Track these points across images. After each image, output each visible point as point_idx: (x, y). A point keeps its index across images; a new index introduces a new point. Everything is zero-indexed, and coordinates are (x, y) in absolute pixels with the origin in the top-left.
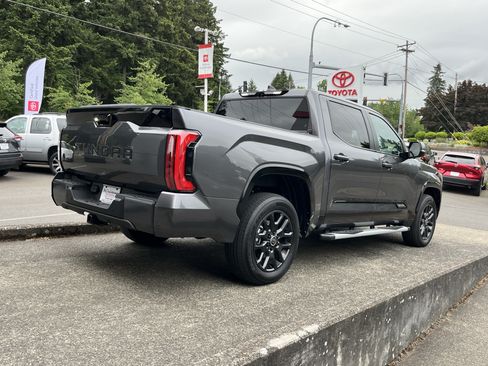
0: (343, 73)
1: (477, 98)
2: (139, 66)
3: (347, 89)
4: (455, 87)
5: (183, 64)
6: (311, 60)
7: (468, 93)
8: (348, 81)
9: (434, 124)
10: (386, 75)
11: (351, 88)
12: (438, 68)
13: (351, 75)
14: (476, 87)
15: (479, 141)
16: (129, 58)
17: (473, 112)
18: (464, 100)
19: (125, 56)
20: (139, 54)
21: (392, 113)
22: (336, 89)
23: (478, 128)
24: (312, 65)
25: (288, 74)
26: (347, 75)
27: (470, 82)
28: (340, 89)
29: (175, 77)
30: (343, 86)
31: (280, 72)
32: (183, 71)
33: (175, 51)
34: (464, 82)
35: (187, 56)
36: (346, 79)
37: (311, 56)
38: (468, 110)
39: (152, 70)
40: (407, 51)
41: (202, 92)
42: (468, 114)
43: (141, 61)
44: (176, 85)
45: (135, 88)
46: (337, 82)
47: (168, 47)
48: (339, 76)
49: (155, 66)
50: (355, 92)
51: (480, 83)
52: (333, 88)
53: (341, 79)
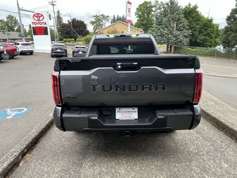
0: (38, 14)
1: (79, 25)
3: (41, 22)
4: (70, 21)
6: (18, 6)
7: (75, 23)
8: (41, 18)
9: (65, 35)
10: (50, 15)
11: (43, 21)
12: (59, 12)
13: (42, 15)
14: (78, 21)
18: (75, 26)
22: (36, 22)
24: (19, 9)
26: (40, 15)
27: (75, 19)
28: (38, 22)
30: (39, 20)
34: (73, 19)
36: (40, 17)
37: (18, 4)
40: (53, 5)
46: (36, 18)
48: (36, 15)
50: (45, 23)
51: (79, 20)
52: (34, 21)
53: (37, 17)
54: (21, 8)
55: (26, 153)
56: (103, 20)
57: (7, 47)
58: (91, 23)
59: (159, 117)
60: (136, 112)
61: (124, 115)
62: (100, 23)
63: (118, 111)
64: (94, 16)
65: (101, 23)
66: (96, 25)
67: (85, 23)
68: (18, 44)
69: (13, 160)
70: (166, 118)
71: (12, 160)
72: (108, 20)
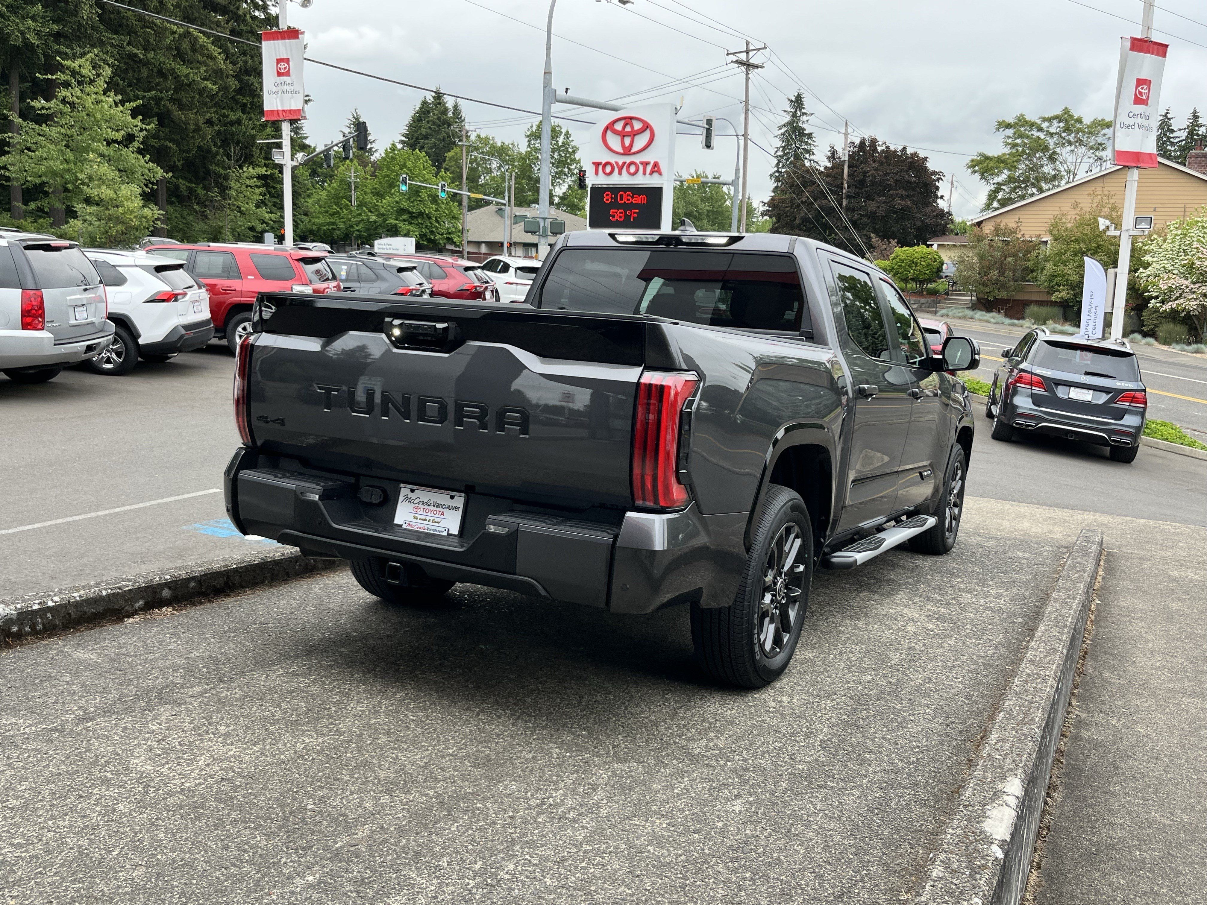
0: (628, 120)
1: (889, 180)
2: (62, 68)
3: (637, 159)
4: (843, 154)
5: (183, 70)
6: (547, 84)
7: (870, 167)
8: (640, 142)
10: (709, 122)
11: (649, 156)
12: (798, 102)
13: (647, 126)
14: (889, 154)
15: (905, 280)
16: (28, 45)
17: (881, 212)
18: (862, 183)
19: (16, 41)
20: (57, 36)
21: (705, 207)
22: (613, 159)
23: (901, 252)
24: (550, 96)
25: (450, 103)
26: (637, 126)
27: (874, 142)
28: (621, 160)
29: (158, 100)
30: (627, 151)
31: (430, 97)
32: (181, 86)
33: (160, 32)
34: (862, 143)
35: (195, 47)
36: (634, 134)
37: (547, 73)
38: (872, 206)
39: (101, 84)
40: (748, 66)
41: (277, 158)
42: (872, 216)
43: (65, 56)
44: (161, 124)
45: (54, 132)
46: (614, 142)
47: (140, 18)
48: (619, 127)
49: (107, 72)
50: (656, 169)
51: (896, 146)
52: (605, 157)
53: (623, 135)
54: (561, 93)
55: (168, 603)
56: (1064, 152)
57: (446, 276)
58: (973, 165)
59: (492, 529)
60: (456, 509)
61: (421, 515)
62: (1035, 168)
63: (407, 498)
64: (1004, 125)
65: (1048, 169)
66: (1010, 180)
67: (931, 166)
68: (506, 268)
69: (108, 595)
70: (514, 535)
71: (104, 593)
72: (1100, 147)
